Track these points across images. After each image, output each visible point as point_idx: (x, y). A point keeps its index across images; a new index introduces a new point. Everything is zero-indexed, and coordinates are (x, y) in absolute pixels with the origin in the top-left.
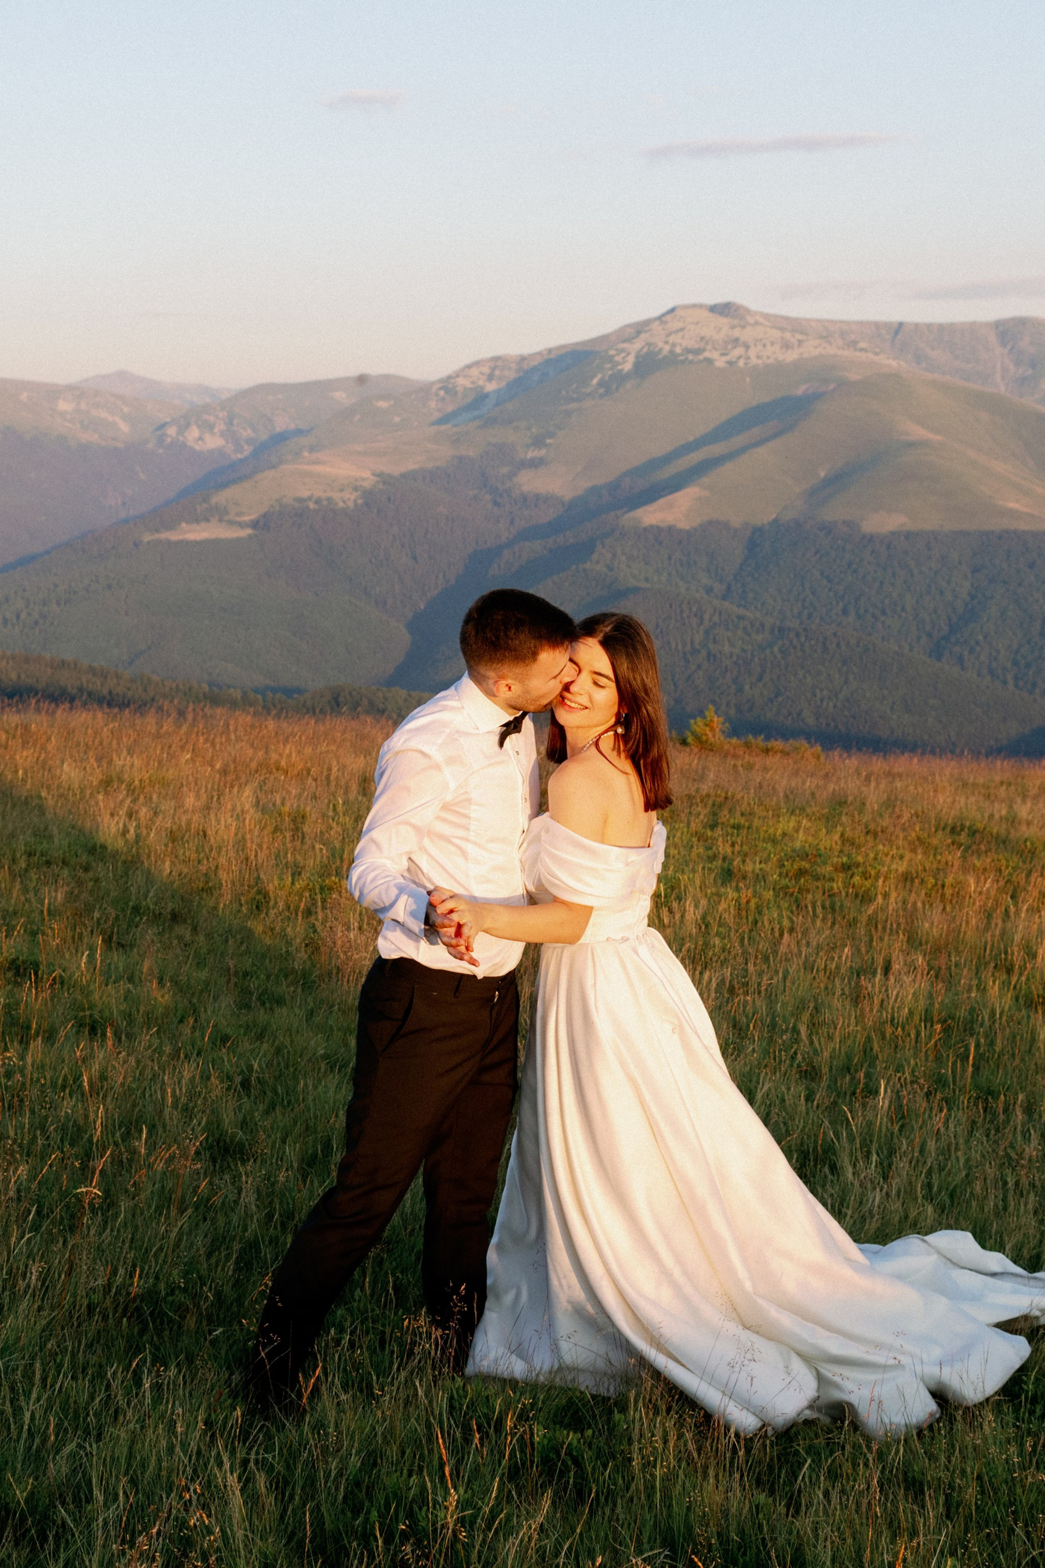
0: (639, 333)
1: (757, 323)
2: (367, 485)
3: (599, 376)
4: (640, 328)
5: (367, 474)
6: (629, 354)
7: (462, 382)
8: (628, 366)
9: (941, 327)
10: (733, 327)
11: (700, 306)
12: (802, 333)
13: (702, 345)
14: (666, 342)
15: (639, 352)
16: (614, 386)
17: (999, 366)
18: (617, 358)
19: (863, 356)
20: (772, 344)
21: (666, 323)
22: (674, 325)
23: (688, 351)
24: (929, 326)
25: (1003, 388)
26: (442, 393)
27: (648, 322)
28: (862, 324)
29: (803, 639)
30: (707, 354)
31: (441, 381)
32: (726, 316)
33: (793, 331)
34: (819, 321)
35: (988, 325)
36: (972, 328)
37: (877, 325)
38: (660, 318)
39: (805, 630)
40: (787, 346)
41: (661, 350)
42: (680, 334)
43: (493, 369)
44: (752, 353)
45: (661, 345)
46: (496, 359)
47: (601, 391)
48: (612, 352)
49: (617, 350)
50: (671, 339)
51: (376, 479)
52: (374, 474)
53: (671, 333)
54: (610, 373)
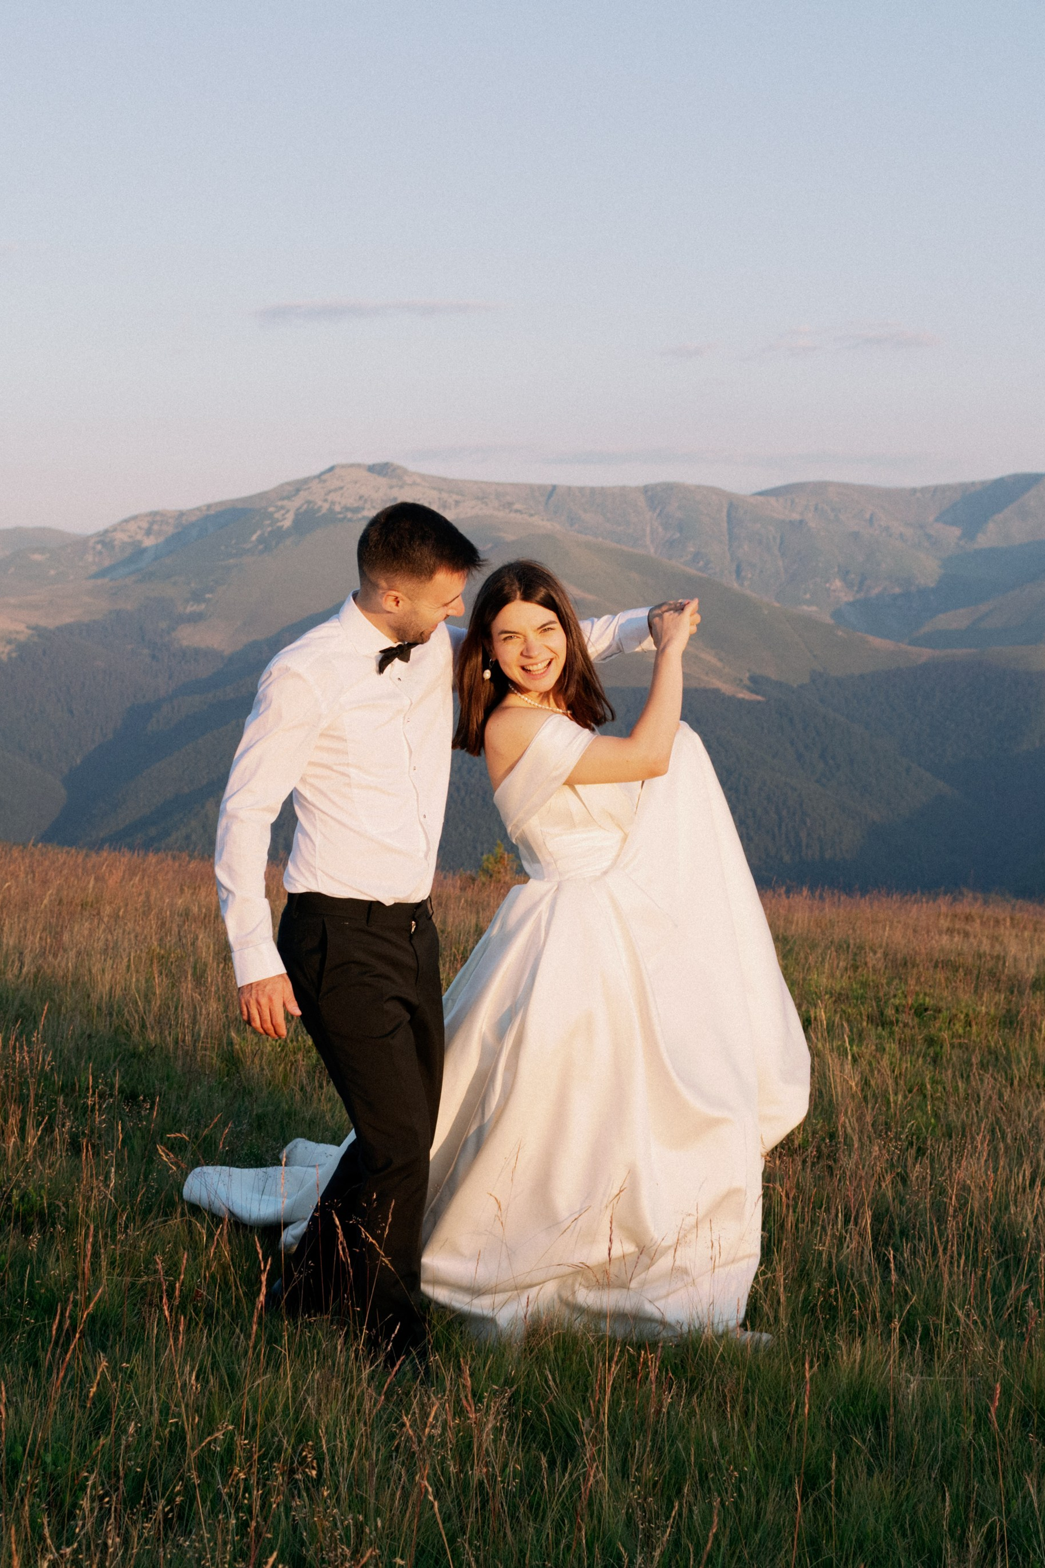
0: (298, 491)
1: (415, 484)
2: (22, 638)
3: (259, 533)
4: (299, 486)
5: (21, 627)
6: (288, 511)
7: (121, 537)
8: (287, 523)
9: (593, 490)
10: (391, 487)
11: (359, 466)
12: (457, 494)
13: (361, 503)
14: (326, 500)
15: (298, 509)
16: (274, 543)
17: (648, 529)
18: (276, 516)
19: (518, 516)
21: (325, 481)
22: (333, 483)
23: (347, 509)
24: (581, 489)
25: (652, 551)
26: (99, 547)
27: (306, 481)
28: (514, 485)
29: (463, 793)
31: (98, 534)
32: (385, 476)
33: (450, 492)
34: (476, 482)
35: (637, 489)
36: (623, 491)
37: (531, 488)
38: (320, 477)
39: (465, 784)
40: (444, 506)
41: (321, 507)
42: (339, 493)
43: (152, 524)
45: (320, 503)
46: (154, 514)
47: (261, 547)
48: (271, 509)
49: (276, 507)
51: (30, 632)
52: (28, 627)
53: (330, 492)
54: (269, 529)
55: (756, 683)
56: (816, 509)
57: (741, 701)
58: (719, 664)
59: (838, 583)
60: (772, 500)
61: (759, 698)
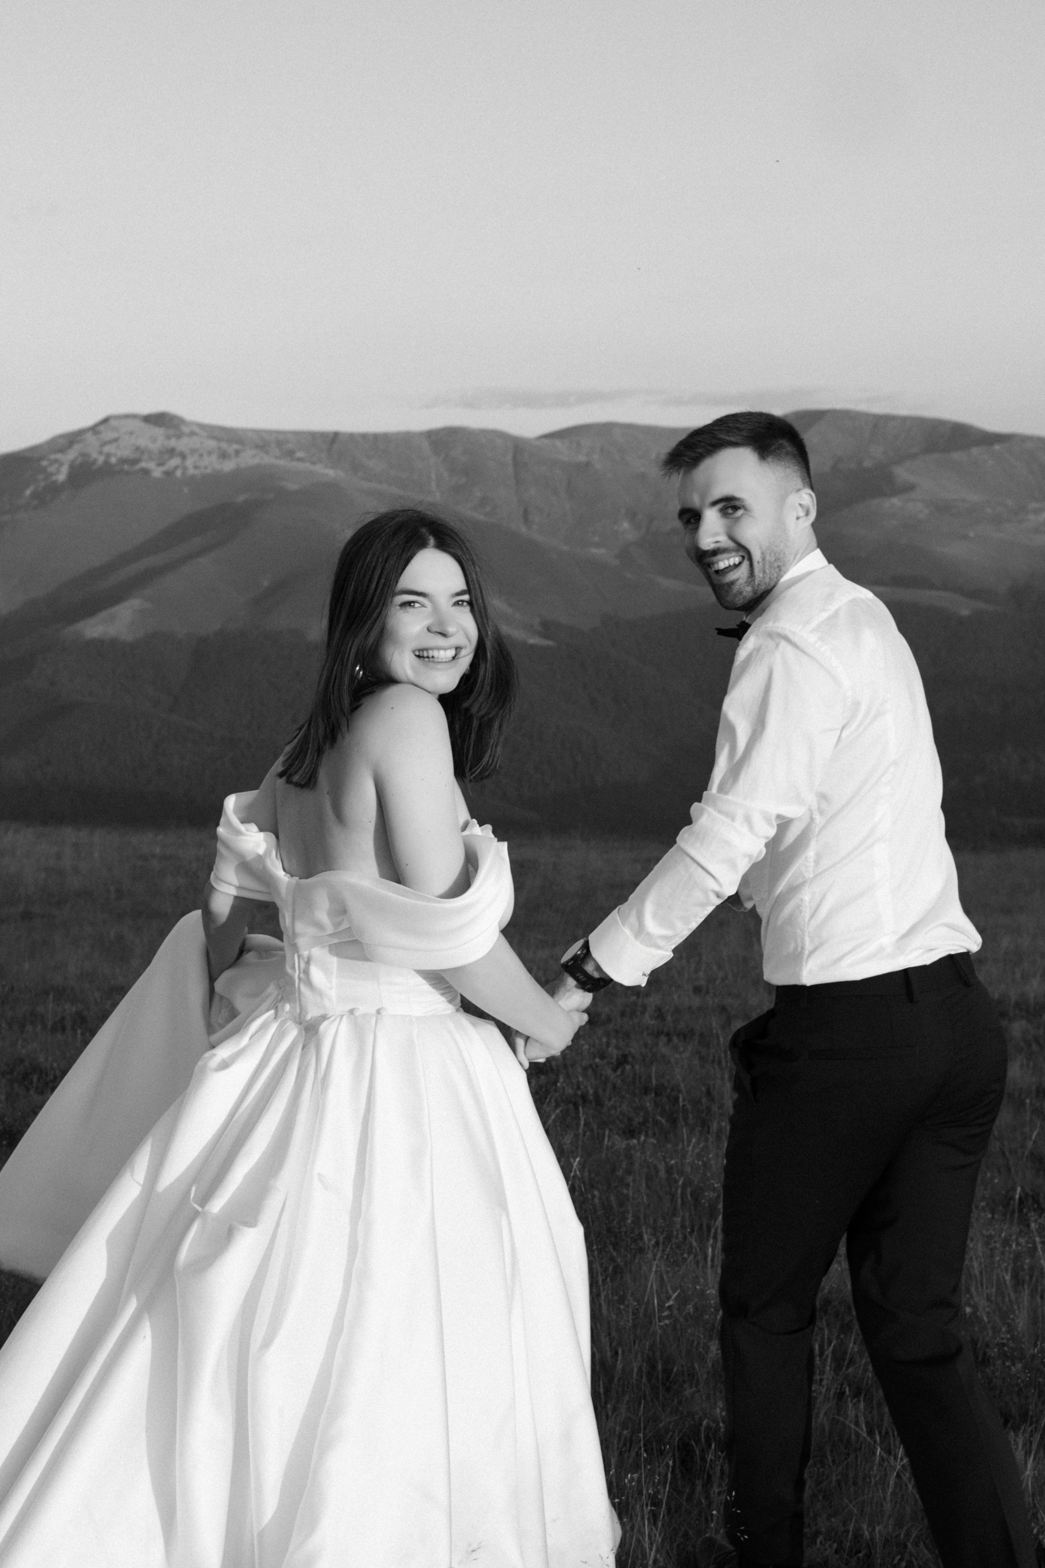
0: (71, 443)
1: (193, 434)
3: (32, 487)
4: (72, 439)
6: (62, 465)
8: (62, 477)
9: (376, 437)
10: (168, 438)
11: (133, 416)
12: (238, 443)
13: (137, 455)
15: (72, 462)
16: (48, 498)
17: (433, 476)
18: (50, 470)
20: (210, 453)
21: (99, 433)
22: (108, 435)
23: (123, 461)
24: (364, 436)
27: (80, 433)
28: (296, 434)
30: (143, 465)
32: (160, 426)
33: (230, 441)
34: (254, 431)
35: (421, 434)
36: (406, 438)
37: (312, 435)
38: (94, 429)
40: (224, 456)
41: (95, 460)
42: (114, 445)
44: (189, 462)
45: (95, 456)
47: (35, 502)
48: (44, 463)
49: (50, 460)
50: (106, 449)
53: (105, 443)
54: (42, 484)
55: (547, 628)
56: (602, 450)
57: (532, 646)
58: (509, 611)
59: (626, 525)
60: (558, 443)
61: (550, 643)
